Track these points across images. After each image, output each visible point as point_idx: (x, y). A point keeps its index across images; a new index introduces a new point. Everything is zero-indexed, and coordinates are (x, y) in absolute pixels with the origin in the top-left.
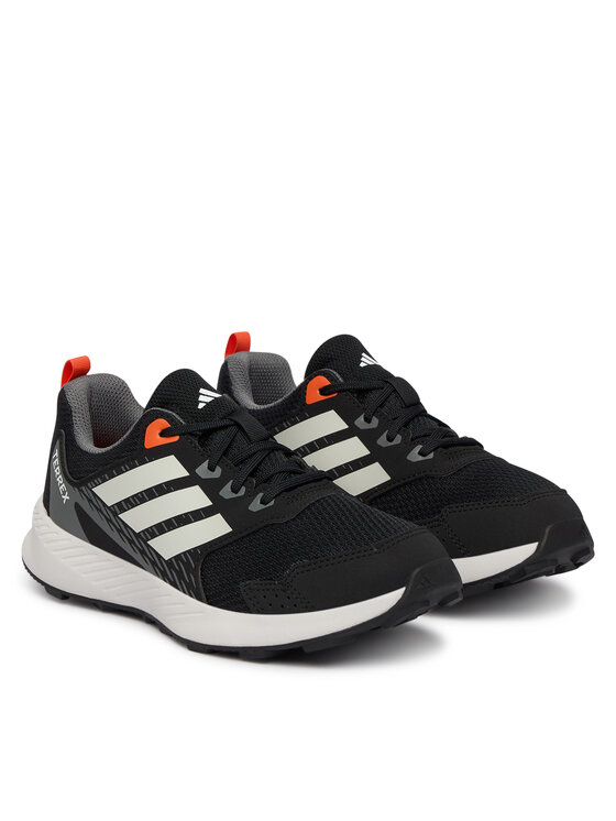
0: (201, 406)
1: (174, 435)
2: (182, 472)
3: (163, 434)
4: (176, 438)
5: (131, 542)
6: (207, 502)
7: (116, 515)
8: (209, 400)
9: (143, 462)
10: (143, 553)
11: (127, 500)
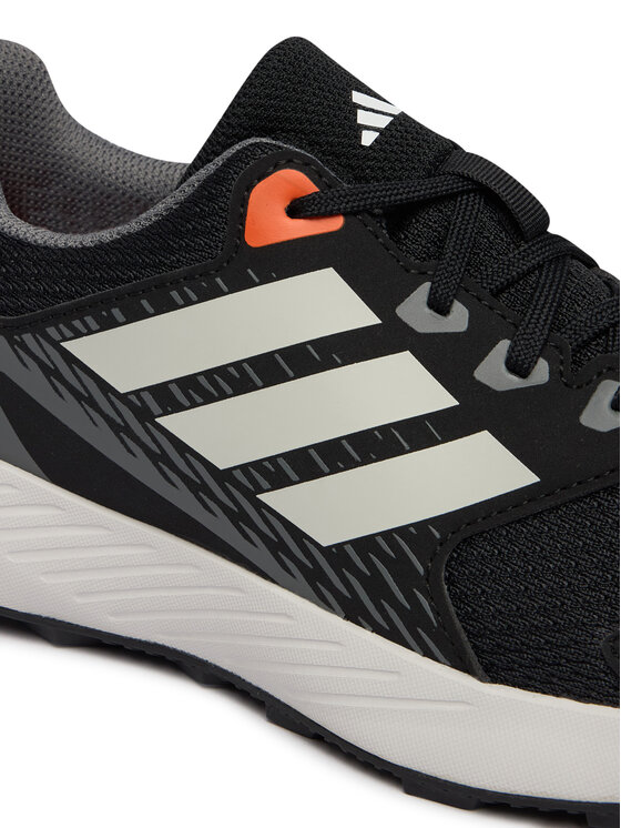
0: (368, 139)
1: (331, 214)
2: (359, 315)
3: (296, 209)
4: (336, 223)
5: (198, 488)
6: (443, 400)
7: (146, 416)
8: (383, 122)
9: (240, 283)
10: (238, 518)
11: (188, 383)
